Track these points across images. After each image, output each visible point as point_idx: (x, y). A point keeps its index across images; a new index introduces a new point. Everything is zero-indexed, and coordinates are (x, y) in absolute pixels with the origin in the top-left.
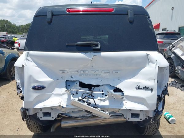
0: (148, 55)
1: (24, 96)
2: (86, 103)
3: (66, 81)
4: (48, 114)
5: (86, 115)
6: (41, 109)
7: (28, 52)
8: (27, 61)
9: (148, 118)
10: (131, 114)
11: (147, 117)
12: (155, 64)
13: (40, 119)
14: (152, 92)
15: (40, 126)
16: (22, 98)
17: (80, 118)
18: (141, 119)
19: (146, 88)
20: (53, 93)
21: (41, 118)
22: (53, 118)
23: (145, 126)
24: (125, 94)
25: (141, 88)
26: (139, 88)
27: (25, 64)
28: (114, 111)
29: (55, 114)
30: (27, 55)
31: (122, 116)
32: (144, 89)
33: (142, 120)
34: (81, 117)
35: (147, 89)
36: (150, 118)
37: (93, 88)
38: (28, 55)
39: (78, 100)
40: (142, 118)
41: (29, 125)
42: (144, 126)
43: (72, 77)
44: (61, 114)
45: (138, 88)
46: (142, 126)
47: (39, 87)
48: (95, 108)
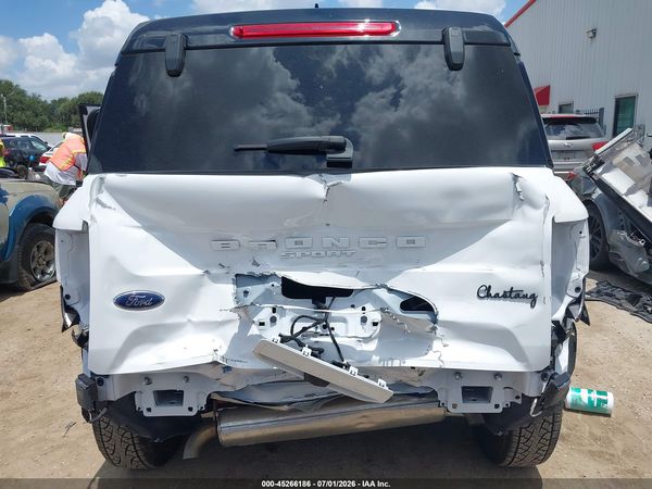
0: (516, 178)
1: (88, 333)
2: (307, 350)
3: (237, 275)
4: (174, 396)
5: (306, 396)
6: (147, 378)
7: (103, 175)
8: (100, 206)
9: (519, 401)
10: (464, 388)
11: (518, 397)
12: (542, 210)
13: (146, 414)
14: (532, 306)
15: (143, 441)
16: (83, 341)
17: (285, 408)
18: (497, 406)
19: (512, 294)
20: (189, 321)
21: (149, 410)
22: (190, 409)
23: (511, 432)
24: (440, 317)
25: (497, 296)
26: (489, 296)
27: (92, 218)
28: (405, 380)
29: (198, 393)
30: (96, 186)
31: (431, 396)
32: (505, 296)
33: (499, 410)
34: (290, 404)
35: (517, 296)
36: (528, 400)
37: (328, 300)
38: (103, 188)
39: (279, 338)
40: (499, 401)
41: (105, 439)
42: (507, 433)
43: (255, 264)
44: (218, 393)
45: (486, 293)
46: (500, 434)
47: (139, 299)
48: (341, 366)
